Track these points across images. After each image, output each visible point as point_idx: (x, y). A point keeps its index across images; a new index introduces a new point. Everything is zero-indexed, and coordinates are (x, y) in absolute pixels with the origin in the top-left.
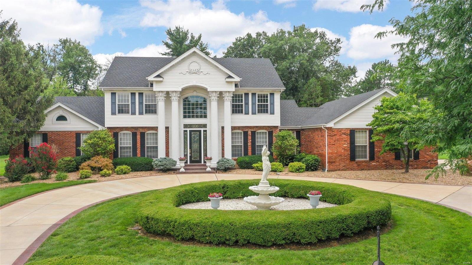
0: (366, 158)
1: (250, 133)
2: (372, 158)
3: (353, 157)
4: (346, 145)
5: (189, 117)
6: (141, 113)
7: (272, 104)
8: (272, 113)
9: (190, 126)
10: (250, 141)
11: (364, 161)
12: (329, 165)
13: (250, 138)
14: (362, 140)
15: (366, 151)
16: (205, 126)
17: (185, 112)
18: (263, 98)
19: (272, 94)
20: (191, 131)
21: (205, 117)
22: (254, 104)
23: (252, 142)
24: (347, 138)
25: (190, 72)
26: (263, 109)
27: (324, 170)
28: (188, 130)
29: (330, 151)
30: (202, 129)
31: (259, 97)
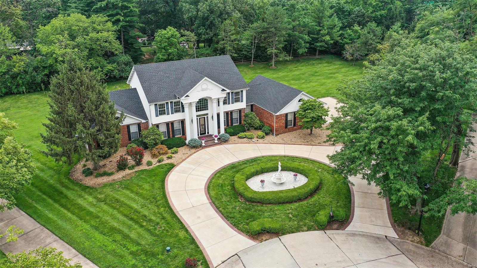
0: (292, 125)
1: (229, 113)
2: (294, 125)
3: (286, 127)
4: (284, 121)
5: (199, 111)
6: (172, 113)
7: (242, 96)
8: (242, 101)
9: (199, 116)
10: (229, 117)
11: (291, 127)
12: (276, 132)
13: (229, 115)
14: (290, 117)
15: (292, 122)
16: (207, 114)
17: (196, 109)
18: (237, 94)
19: (242, 91)
20: (199, 118)
21: (207, 109)
22: (232, 98)
23: (231, 118)
24: (284, 118)
25: (203, 90)
26: (237, 100)
27: (273, 135)
28: (198, 118)
29: (277, 126)
30: (206, 117)
31: (235, 94)
